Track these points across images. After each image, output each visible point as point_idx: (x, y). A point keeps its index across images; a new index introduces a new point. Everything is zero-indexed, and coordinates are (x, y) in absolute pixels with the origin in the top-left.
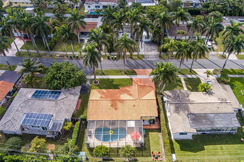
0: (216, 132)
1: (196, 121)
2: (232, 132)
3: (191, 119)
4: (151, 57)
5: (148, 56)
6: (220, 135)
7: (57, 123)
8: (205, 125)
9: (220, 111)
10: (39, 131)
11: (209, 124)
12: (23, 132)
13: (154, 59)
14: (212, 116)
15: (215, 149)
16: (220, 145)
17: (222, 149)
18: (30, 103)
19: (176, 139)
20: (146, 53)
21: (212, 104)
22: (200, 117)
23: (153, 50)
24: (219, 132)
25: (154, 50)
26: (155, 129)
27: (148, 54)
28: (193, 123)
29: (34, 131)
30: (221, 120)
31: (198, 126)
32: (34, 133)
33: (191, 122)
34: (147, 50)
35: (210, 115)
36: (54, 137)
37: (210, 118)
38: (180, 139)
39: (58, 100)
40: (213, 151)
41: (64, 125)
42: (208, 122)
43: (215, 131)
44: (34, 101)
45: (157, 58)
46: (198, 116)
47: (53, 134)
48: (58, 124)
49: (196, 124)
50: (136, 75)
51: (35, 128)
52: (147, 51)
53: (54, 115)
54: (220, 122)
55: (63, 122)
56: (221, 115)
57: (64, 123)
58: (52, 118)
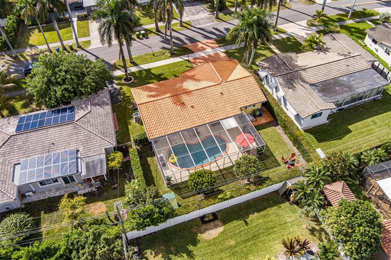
0: (357, 102)
1: (327, 91)
2: (377, 97)
3: (318, 91)
4: (203, 21)
5: (198, 22)
6: (363, 106)
7: (93, 161)
8: (343, 93)
9: (351, 69)
10: (58, 189)
11: (348, 92)
12: (25, 201)
13: (209, 24)
14: (345, 79)
15: (366, 127)
16: (371, 119)
17: (375, 123)
18: (19, 142)
19: (305, 129)
20: (191, 18)
21: (336, 62)
22: (329, 84)
23: (201, 12)
24: (360, 101)
25: (203, 11)
26: (266, 124)
27: (196, 18)
28: (324, 95)
29: (47, 193)
30: (360, 81)
31: (334, 97)
32: (48, 195)
33: (320, 95)
34: (191, 13)
35: (342, 78)
36: (94, 189)
37: (343, 83)
38: (311, 127)
39: (77, 121)
40: (365, 129)
41: (108, 160)
42: (345, 89)
43: (355, 101)
44: (25, 135)
45: (213, 21)
46: (326, 84)
47: (91, 186)
48: (95, 162)
49: (330, 96)
50: (193, 53)
51: (49, 185)
52: (193, 14)
53: (81, 149)
54: (360, 84)
55: (103, 157)
56: (357, 74)
57: (107, 158)
58: (79, 155)
